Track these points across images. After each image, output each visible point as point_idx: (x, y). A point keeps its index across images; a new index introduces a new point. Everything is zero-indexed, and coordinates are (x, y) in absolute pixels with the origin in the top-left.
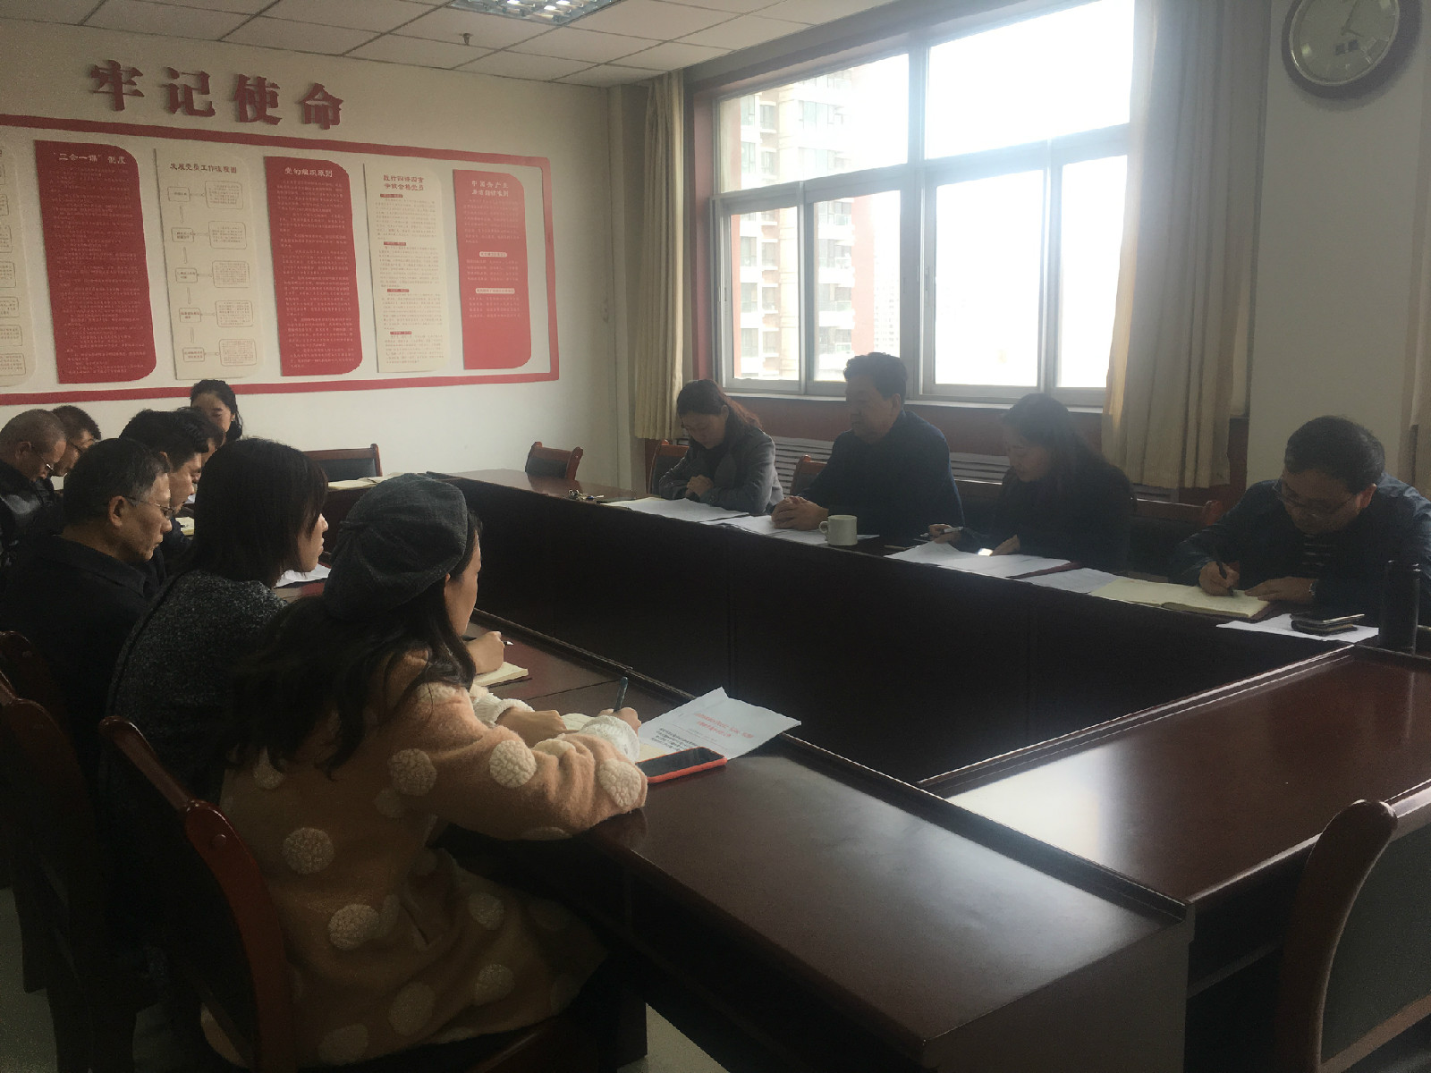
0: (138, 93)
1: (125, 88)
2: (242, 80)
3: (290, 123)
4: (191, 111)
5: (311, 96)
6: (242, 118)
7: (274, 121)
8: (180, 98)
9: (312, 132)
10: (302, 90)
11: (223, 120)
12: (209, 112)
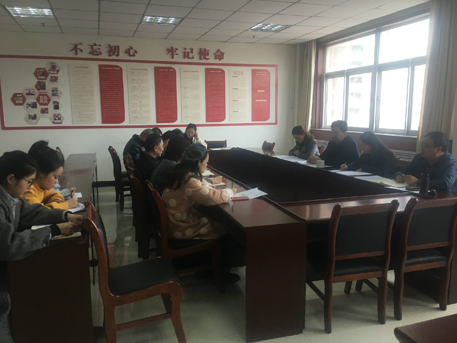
0: (177, 54)
1: (174, 53)
2: (201, 49)
3: (212, 59)
4: (189, 58)
5: (217, 53)
6: (200, 59)
7: (208, 59)
8: (187, 55)
9: (217, 61)
10: (215, 51)
11: (196, 60)
12: (193, 58)
